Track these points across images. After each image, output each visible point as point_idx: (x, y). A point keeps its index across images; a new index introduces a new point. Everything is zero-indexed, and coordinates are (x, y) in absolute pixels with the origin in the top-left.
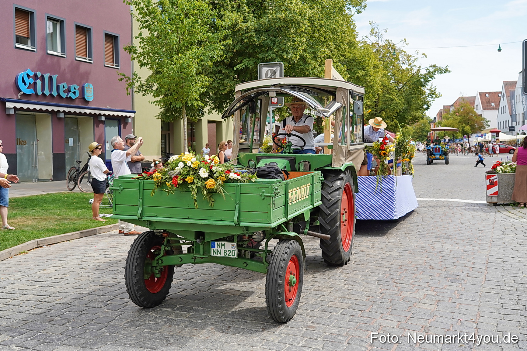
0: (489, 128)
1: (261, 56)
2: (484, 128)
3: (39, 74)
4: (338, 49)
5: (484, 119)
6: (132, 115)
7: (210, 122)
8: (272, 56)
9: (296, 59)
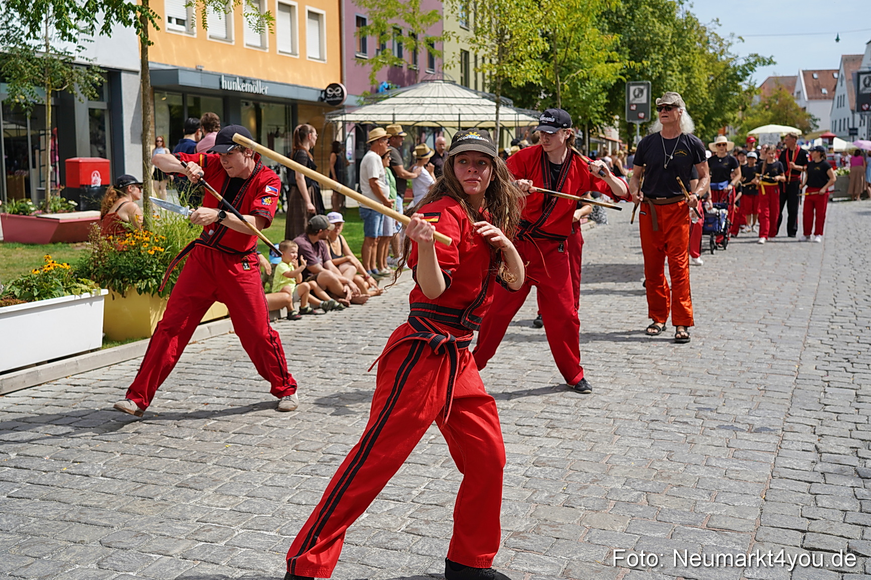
0: (819, 130)
2: (810, 130)
5: (810, 116)
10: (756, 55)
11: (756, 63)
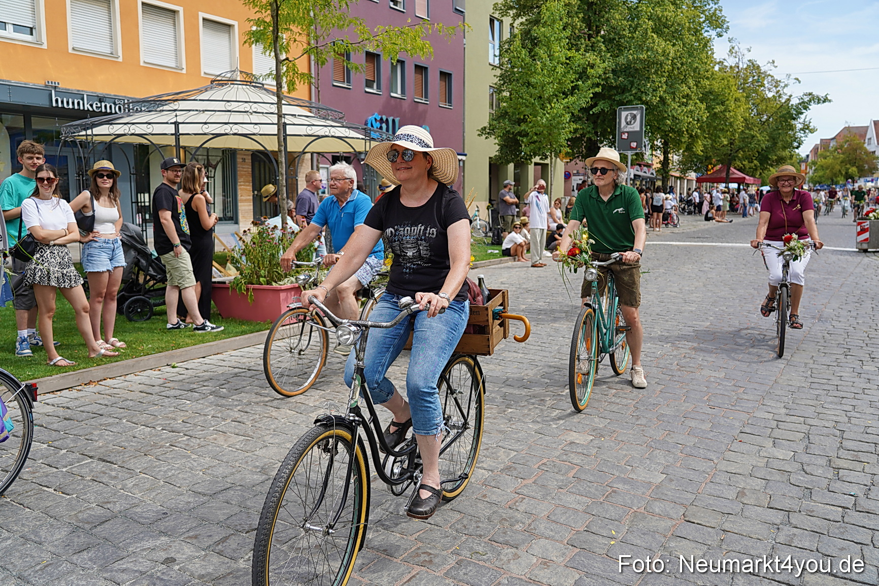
1: (617, 98)
3: (384, 118)
4: (697, 86)
6: (463, 158)
7: (536, 164)
8: (629, 98)
9: (655, 100)
10: (810, 94)
11: (810, 101)
